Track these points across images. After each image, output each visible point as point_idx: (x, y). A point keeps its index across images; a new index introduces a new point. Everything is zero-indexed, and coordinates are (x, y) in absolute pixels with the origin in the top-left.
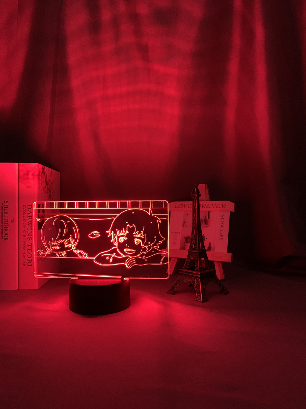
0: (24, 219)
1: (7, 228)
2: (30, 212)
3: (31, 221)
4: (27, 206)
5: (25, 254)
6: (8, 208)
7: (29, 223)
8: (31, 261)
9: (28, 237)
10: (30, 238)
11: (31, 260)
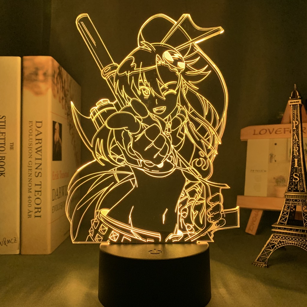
0: (31, 142)
1: (3, 158)
2: (39, 133)
3: (41, 147)
4: (34, 123)
5: (30, 199)
6: (5, 126)
7: (39, 149)
8: (39, 210)
9: (36, 172)
10: (40, 172)
11: (40, 208)
